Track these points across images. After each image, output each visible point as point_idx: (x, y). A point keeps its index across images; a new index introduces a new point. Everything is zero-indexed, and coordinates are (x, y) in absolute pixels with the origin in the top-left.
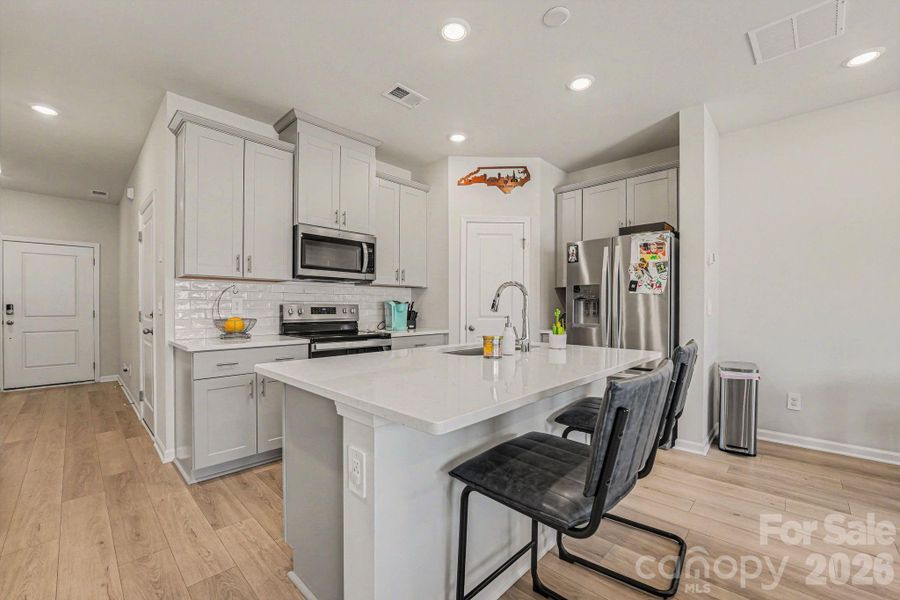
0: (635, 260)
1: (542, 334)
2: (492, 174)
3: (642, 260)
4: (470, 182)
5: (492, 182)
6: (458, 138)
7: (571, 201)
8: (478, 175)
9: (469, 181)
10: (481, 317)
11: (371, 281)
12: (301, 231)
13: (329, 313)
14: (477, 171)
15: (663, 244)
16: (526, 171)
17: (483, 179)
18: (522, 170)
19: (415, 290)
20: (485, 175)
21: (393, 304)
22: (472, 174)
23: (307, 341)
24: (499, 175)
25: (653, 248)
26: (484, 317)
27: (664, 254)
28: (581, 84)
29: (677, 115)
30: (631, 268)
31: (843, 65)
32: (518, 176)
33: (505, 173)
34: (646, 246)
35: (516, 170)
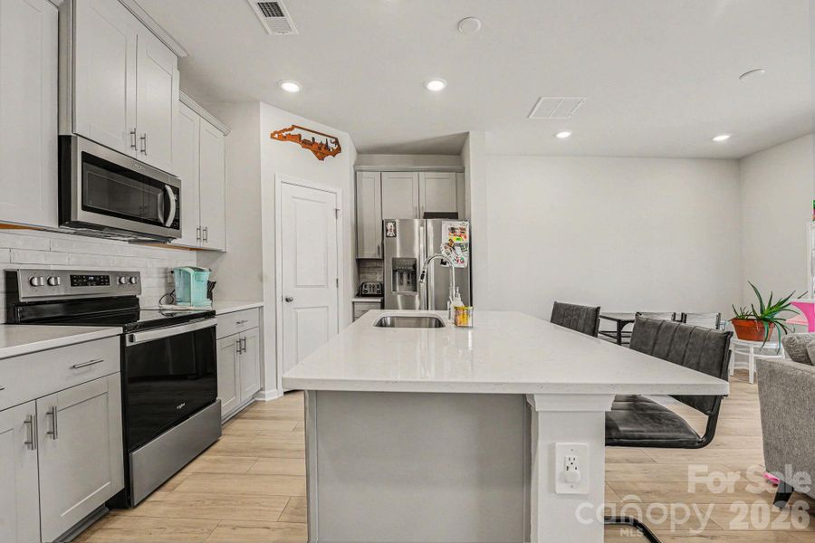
0: (445, 240)
1: (353, 303)
2: (307, 136)
3: (450, 240)
4: (285, 138)
5: (306, 144)
6: (291, 87)
7: (369, 180)
8: (292, 133)
9: (281, 136)
10: (297, 286)
11: (168, 239)
12: (80, 147)
13: (99, 283)
14: (291, 129)
15: (464, 229)
16: (337, 142)
17: (298, 138)
18: (333, 140)
19: (201, 253)
20: (300, 136)
21: (192, 272)
22: (285, 130)
23: (120, 330)
24: (313, 139)
25: (458, 232)
26: (302, 286)
27: (465, 237)
28: (436, 86)
29: (468, 133)
30: (442, 246)
31: (555, 135)
32: (331, 145)
33: (319, 139)
34: (453, 230)
35: (329, 139)
